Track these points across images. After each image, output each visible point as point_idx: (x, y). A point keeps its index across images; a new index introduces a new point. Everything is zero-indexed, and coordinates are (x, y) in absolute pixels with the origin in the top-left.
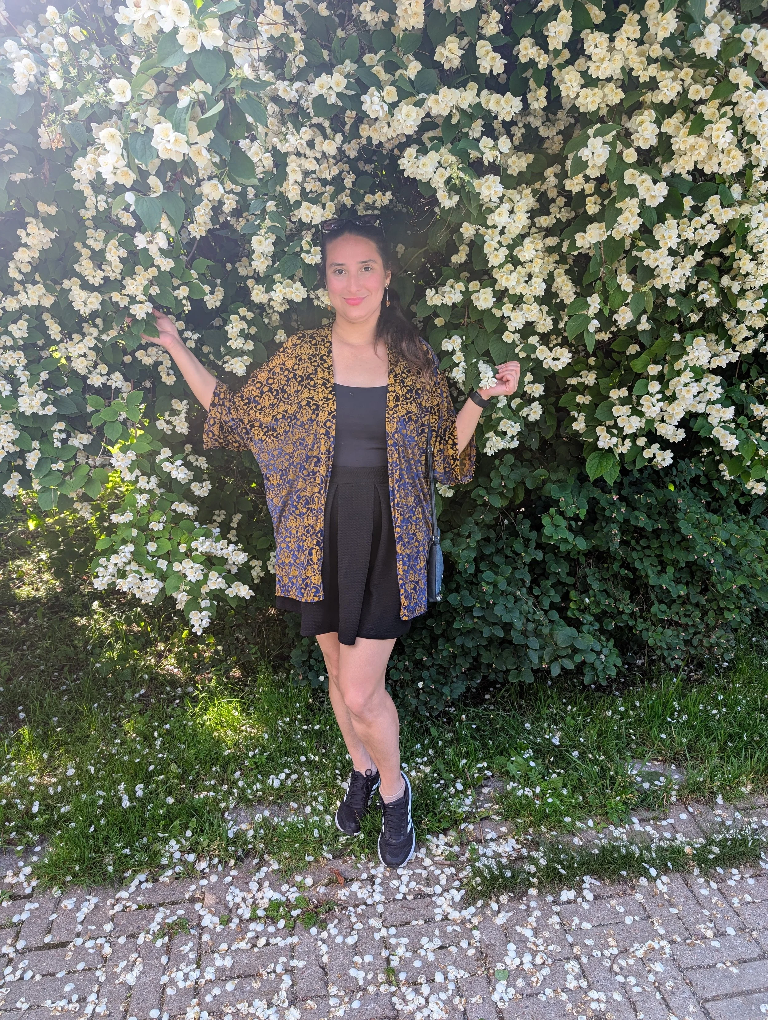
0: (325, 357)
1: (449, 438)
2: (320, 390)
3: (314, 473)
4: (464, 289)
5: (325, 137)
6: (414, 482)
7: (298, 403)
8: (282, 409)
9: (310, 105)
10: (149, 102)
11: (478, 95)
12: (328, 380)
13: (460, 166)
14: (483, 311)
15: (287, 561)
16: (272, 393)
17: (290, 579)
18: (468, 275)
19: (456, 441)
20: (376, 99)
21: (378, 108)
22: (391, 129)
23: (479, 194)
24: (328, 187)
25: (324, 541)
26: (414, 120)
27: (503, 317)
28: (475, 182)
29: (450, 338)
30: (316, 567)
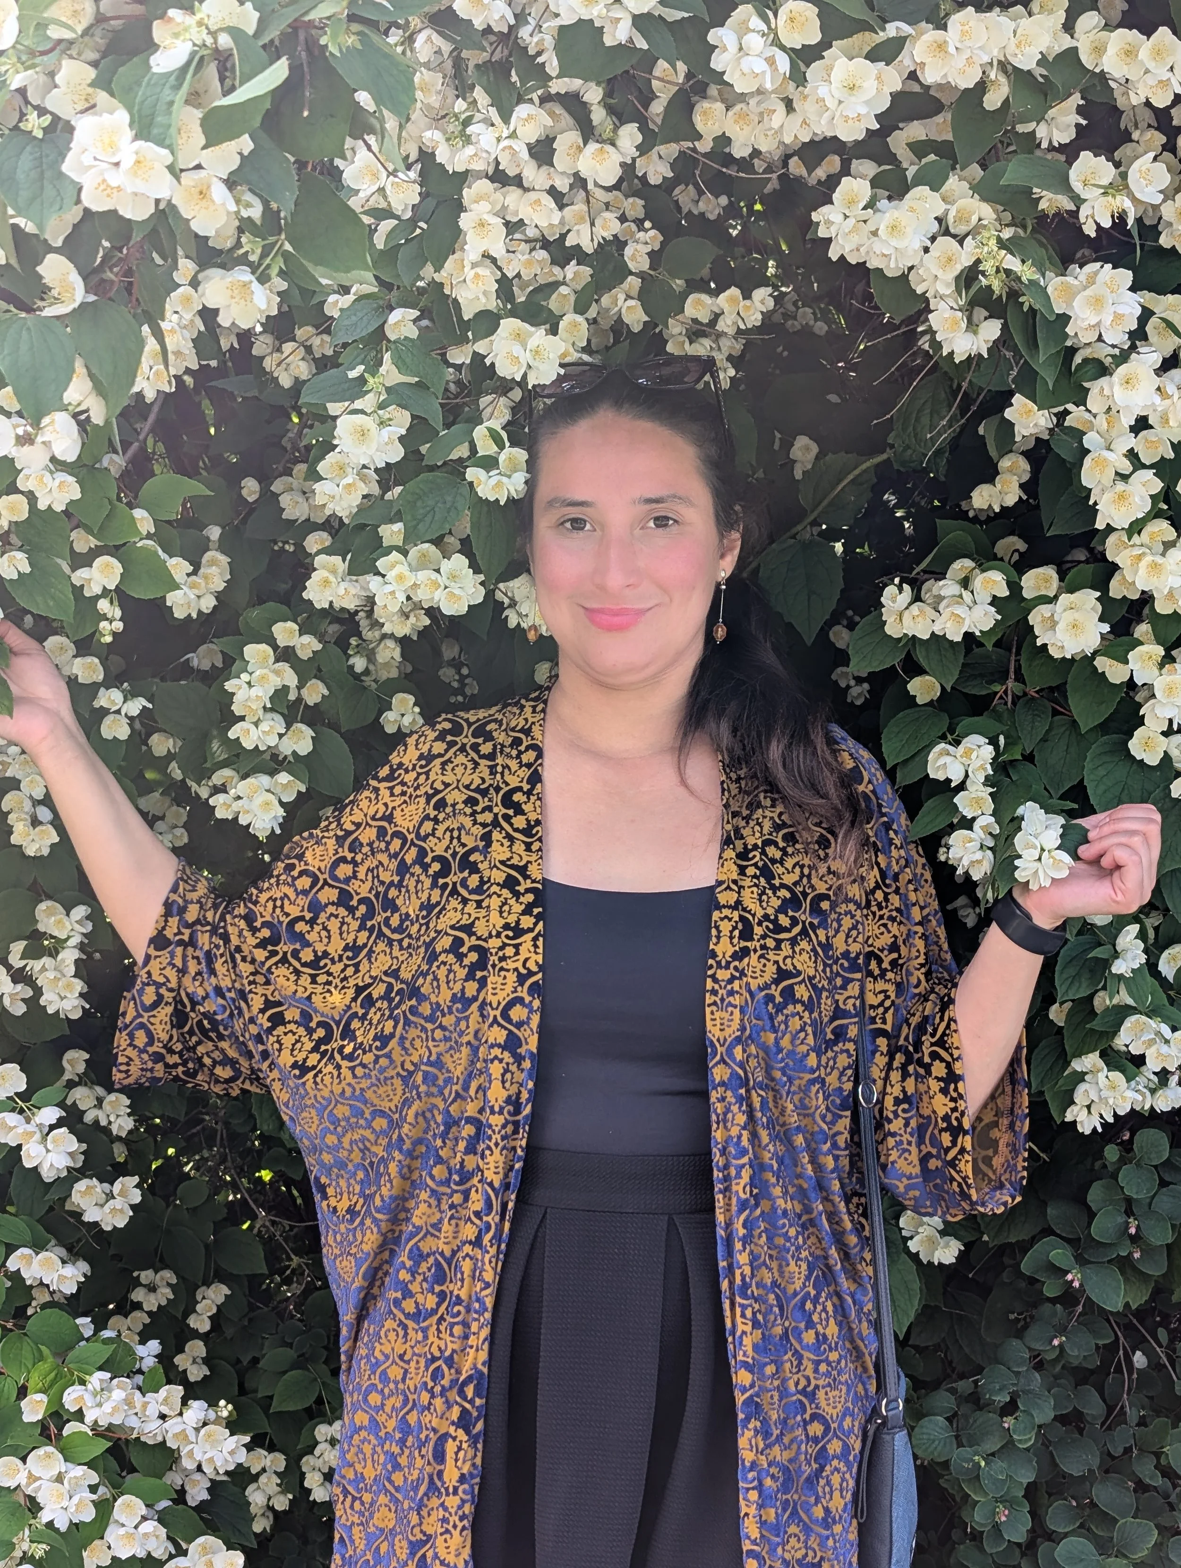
0: (518, 797)
1: (934, 1056)
2: (495, 902)
3: (465, 1176)
4: (1003, 592)
5: (588, 132)
6: (808, 1210)
7: (428, 945)
8: (382, 963)
9: (549, 42)
10: (64, 47)
11: (1069, 27)
12: (523, 870)
13: (1007, 234)
14: (1067, 663)
15: (370, 1473)
16: (352, 910)
17: (370, 1539)
18: (1022, 546)
19: (958, 1068)
20: (755, 42)
21: (760, 66)
22: (796, 120)
23: (1065, 319)
24: (572, 269)
25: (486, 1413)
26: (867, 103)
27: (1131, 684)
28: (1054, 284)
29: (957, 743)
30: (452, 1502)
